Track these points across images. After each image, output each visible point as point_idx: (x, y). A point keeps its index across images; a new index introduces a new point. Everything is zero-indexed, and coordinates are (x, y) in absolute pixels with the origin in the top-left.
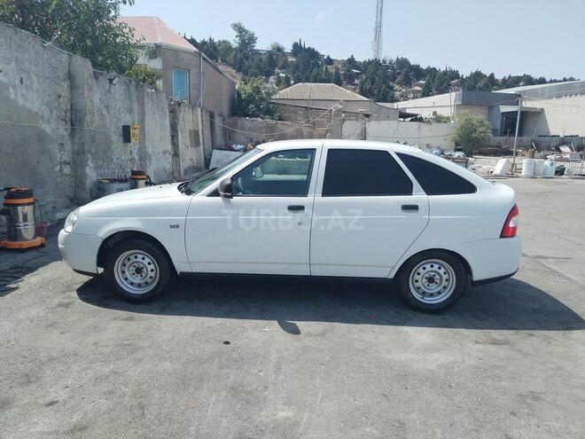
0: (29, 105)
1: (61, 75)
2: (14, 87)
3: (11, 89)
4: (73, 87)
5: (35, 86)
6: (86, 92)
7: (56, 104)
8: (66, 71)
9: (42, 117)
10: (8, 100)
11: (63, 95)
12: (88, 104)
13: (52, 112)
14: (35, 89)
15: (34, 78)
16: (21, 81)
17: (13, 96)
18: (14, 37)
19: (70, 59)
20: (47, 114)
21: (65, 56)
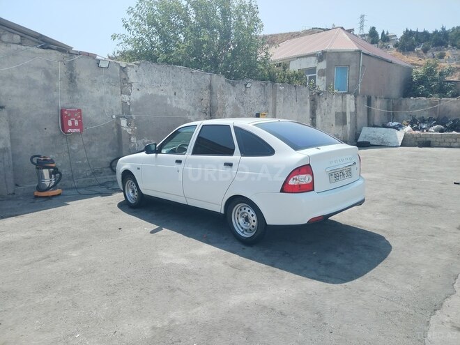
0: (180, 106)
1: (204, 87)
2: (170, 98)
3: (168, 99)
4: (211, 93)
5: (184, 95)
6: (218, 95)
7: (199, 104)
8: (208, 84)
9: (189, 112)
10: (165, 104)
11: (204, 98)
12: (219, 102)
13: (196, 109)
14: (184, 97)
15: (184, 91)
16: (175, 94)
17: (169, 102)
18: (172, 71)
19: (211, 78)
20: (192, 110)
21: (208, 76)
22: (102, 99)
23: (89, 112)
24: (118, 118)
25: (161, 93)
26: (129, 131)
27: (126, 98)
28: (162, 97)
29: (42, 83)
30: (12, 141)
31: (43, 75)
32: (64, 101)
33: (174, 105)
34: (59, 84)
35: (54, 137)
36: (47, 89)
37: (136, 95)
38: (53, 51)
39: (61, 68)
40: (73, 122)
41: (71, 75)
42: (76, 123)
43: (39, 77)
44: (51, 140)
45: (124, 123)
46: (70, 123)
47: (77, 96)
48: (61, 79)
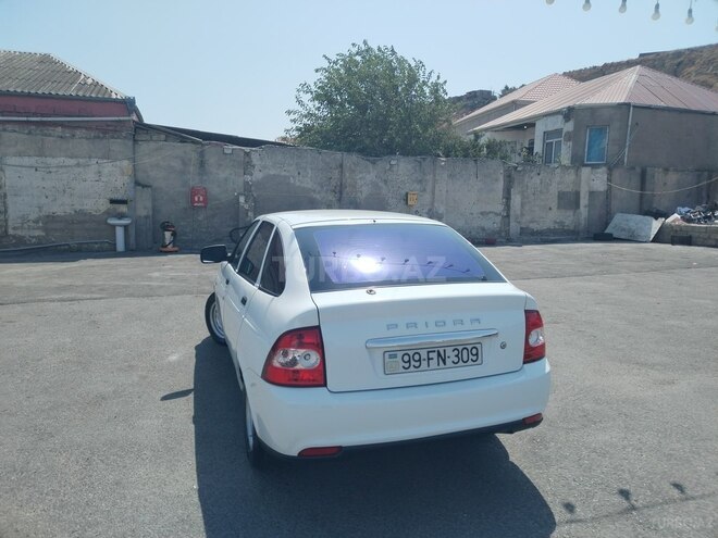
0: (304, 185)
1: (334, 166)
2: (294, 177)
3: (291, 178)
4: (342, 172)
7: (327, 183)
8: (338, 163)
10: (289, 183)
11: (334, 177)
13: (323, 188)
14: (309, 176)
15: (309, 171)
16: (299, 174)
17: (292, 181)
19: (343, 156)
21: (339, 155)
22: (226, 180)
23: (214, 190)
24: (239, 194)
25: (283, 173)
26: (246, 207)
27: (248, 178)
28: (285, 177)
29: (179, 168)
30: (153, 210)
31: (180, 163)
32: (194, 182)
33: (298, 184)
34: (192, 169)
35: (185, 209)
36: (182, 173)
37: (258, 175)
39: (194, 156)
40: (199, 198)
41: (202, 161)
42: (201, 199)
43: (177, 164)
44: (183, 211)
45: (242, 199)
46: (196, 199)
47: (205, 178)
48: (194, 164)
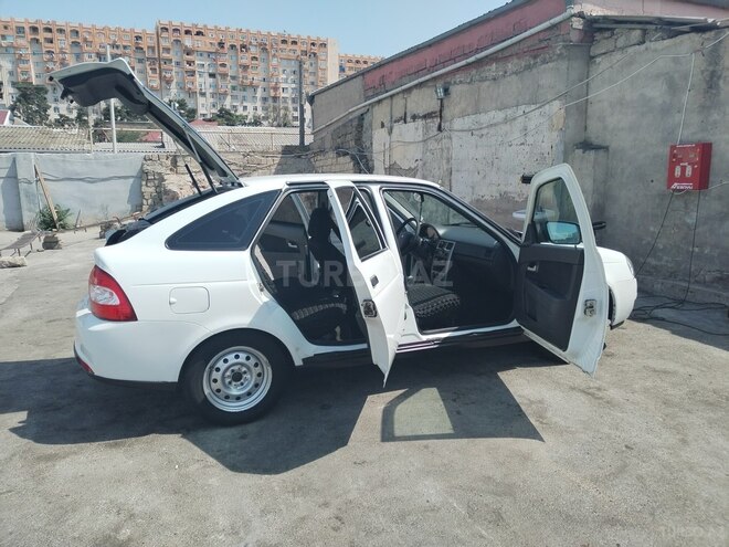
29: (660, 102)
31: (665, 87)
34: (686, 98)
35: (661, 197)
36: (666, 111)
38: (686, 36)
39: (696, 64)
40: (683, 169)
41: (713, 74)
42: (689, 172)
44: (657, 201)
46: (677, 172)
48: (693, 85)
